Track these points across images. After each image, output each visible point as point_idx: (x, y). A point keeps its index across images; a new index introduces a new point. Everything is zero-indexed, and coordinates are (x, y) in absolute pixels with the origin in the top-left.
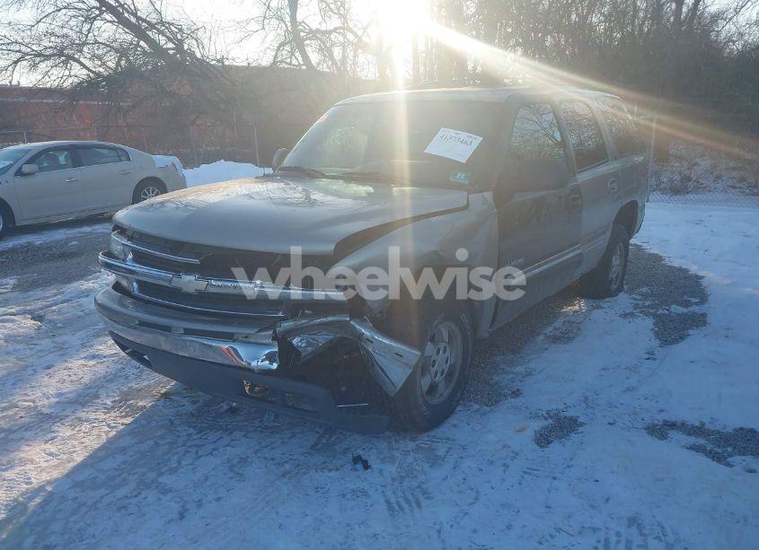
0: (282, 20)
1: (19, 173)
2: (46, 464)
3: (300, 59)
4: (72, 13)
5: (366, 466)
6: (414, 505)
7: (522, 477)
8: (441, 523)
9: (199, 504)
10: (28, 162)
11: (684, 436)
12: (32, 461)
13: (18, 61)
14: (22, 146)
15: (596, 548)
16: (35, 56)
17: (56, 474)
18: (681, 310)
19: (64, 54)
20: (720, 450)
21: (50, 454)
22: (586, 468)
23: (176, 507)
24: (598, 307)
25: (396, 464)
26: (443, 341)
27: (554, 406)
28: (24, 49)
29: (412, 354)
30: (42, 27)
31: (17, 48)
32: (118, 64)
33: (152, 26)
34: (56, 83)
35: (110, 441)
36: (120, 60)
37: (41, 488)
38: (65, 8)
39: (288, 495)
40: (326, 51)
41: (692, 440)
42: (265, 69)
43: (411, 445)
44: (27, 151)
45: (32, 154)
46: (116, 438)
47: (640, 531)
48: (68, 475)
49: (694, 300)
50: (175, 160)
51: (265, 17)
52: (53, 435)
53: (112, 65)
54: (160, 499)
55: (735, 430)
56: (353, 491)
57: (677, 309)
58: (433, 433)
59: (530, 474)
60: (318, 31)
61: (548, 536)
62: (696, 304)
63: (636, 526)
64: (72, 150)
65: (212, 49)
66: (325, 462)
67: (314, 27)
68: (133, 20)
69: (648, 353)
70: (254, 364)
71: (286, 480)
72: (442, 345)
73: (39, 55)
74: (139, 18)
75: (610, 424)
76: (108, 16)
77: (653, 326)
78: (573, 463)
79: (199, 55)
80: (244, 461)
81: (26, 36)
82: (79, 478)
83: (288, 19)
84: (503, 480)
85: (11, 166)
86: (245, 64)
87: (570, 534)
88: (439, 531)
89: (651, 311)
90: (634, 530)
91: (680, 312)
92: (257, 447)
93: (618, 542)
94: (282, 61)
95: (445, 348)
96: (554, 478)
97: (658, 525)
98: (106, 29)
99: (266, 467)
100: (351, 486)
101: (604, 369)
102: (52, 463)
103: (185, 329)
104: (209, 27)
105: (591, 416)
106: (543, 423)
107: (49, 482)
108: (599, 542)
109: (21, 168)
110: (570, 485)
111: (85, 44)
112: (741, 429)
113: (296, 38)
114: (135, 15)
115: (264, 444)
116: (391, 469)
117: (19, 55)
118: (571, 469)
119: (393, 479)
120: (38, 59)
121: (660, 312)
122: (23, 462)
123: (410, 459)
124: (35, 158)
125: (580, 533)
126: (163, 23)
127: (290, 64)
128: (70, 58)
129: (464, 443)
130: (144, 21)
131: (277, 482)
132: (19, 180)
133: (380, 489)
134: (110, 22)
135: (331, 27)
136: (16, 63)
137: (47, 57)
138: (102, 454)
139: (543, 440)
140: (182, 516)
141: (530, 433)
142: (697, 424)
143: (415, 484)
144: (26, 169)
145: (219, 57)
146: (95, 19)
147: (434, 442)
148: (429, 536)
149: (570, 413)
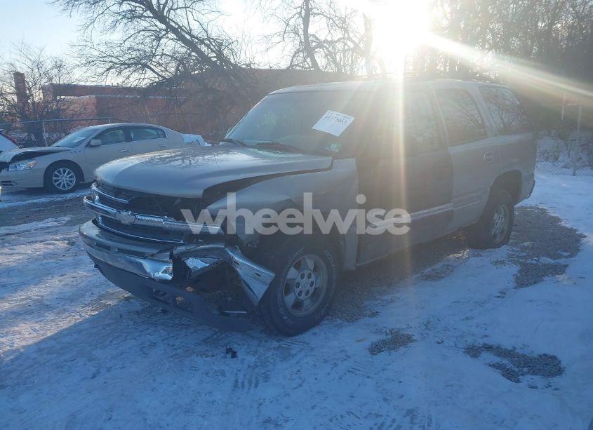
0: (297, 33)
1: (89, 145)
2: (28, 336)
3: (310, 63)
4: (147, 34)
5: (234, 355)
6: (253, 385)
7: (345, 374)
8: (265, 399)
9: (109, 370)
10: (95, 138)
11: (492, 356)
12: (20, 333)
13: (111, 68)
14: (91, 127)
15: (371, 428)
16: (122, 64)
17: (30, 342)
18: (550, 261)
19: (141, 63)
20: (517, 370)
21: (35, 330)
22: (397, 372)
23: (93, 370)
24: (479, 255)
25: (256, 357)
26: (308, 269)
27: (398, 326)
28: (114, 60)
29: (268, 275)
30: (127, 44)
31: (109, 59)
32: (177, 69)
33: (202, 42)
34: (135, 84)
35: (75, 326)
36: (179, 66)
37: (18, 350)
38: (143, 30)
39: (168, 369)
40: (330, 56)
41: (497, 360)
42: (283, 71)
43: (275, 344)
44: (95, 130)
45: (98, 132)
46: (80, 323)
47: (412, 420)
48: (36, 344)
49: (565, 254)
50: (199, 137)
51: (285, 32)
52: (43, 318)
53: (173, 70)
54: (86, 364)
55: (540, 356)
56: (216, 371)
57: (545, 260)
58: (294, 338)
59: (352, 372)
60: (326, 41)
61: (339, 417)
62: (566, 257)
63: (411, 415)
64: (126, 130)
65: (243, 57)
66: (207, 351)
67: (322, 38)
68: (188, 37)
69: (500, 292)
70: (156, 275)
71: (172, 359)
72: (306, 272)
73: (124, 64)
74: (192, 36)
75: (438, 343)
76: (171, 35)
77: (516, 273)
78: (389, 367)
79: (233, 61)
80: (153, 345)
81: (117, 51)
82: (42, 346)
83: (301, 32)
84: (329, 374)
85: (83, 141)
86: (267, 67)
87: (357, 417)
88: (260, 404)
89: (521, 260)
90: (408, 419)
91: (547, 263)
92: (166, 337)
93: (391, 426)
94: (297, 65)
95: (310, 274)
96: (368, 377)
97: (428, 418)
98: (170, 45)
99: (165, 350)
100: (215, 368)
101: (455, 302)
102: (32, 336)
103: (118, 249)
104: (240, 40)
105: (425, 335)
106: (383, 337)
107: (23, 347)
108: (376, 424)
109: (90, 142)
110: (377, 383)
111: (154, 55)
112: (545, 355)
113: (307, 47)
114: (189, 34)
115: (171, 335)
116: (251, 359)
117: (110, 64)
118: (385, 372)
119: (249, 367)
120: (123, 67)
121: (529, 261)
122: (15, 333)
123: (269, 354)
124: (101, 135)
125: (366, 417)
126: (208, 39)
127: (302, 67)
128: (145, 66)
129: (312, 347)
130: (196, 38)
131: (165, 360)
132: (89, 151)
133: (235, 371)
134: (172, 39)
135: (336, 39)
136: (108, 70)
137: (129, 66)
138: (65, 333)
139: (375, 349)
140: (94, 377)
141: (367, 343)
142: (510, 348)
143: (263, 371)
144: (94, 142)
145: (247, 63)
146: (162, 37)
147: (293, 344)
148: (251, 407)
149: (409, 332)
